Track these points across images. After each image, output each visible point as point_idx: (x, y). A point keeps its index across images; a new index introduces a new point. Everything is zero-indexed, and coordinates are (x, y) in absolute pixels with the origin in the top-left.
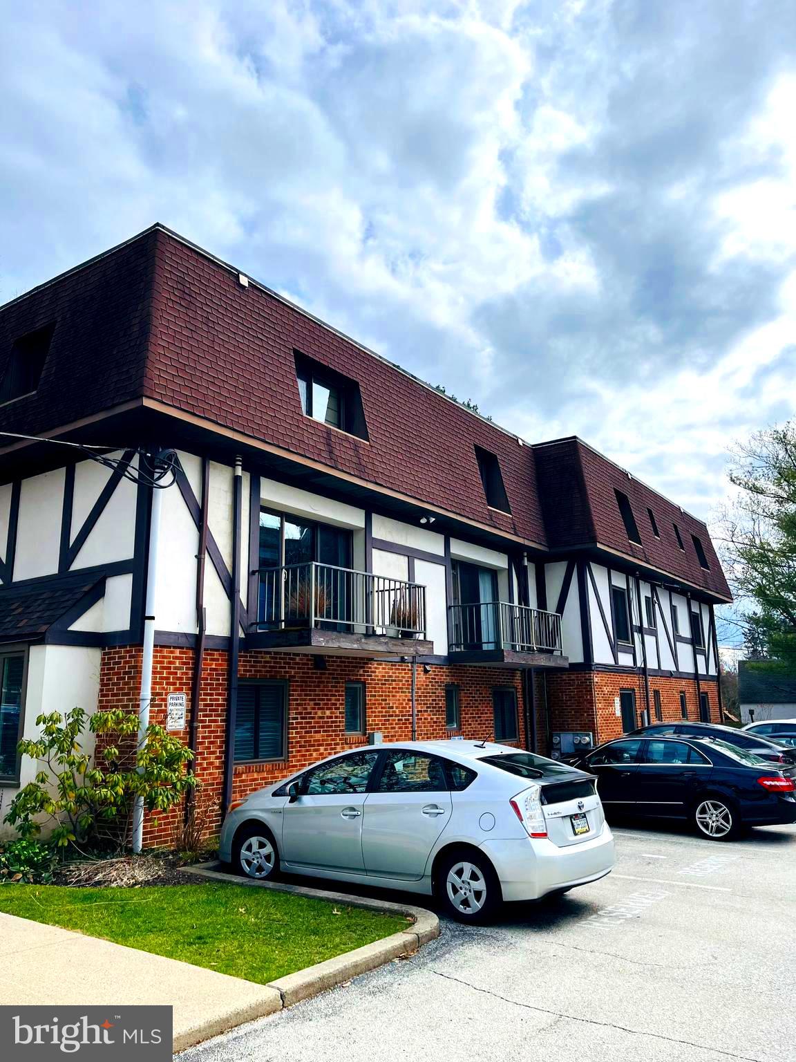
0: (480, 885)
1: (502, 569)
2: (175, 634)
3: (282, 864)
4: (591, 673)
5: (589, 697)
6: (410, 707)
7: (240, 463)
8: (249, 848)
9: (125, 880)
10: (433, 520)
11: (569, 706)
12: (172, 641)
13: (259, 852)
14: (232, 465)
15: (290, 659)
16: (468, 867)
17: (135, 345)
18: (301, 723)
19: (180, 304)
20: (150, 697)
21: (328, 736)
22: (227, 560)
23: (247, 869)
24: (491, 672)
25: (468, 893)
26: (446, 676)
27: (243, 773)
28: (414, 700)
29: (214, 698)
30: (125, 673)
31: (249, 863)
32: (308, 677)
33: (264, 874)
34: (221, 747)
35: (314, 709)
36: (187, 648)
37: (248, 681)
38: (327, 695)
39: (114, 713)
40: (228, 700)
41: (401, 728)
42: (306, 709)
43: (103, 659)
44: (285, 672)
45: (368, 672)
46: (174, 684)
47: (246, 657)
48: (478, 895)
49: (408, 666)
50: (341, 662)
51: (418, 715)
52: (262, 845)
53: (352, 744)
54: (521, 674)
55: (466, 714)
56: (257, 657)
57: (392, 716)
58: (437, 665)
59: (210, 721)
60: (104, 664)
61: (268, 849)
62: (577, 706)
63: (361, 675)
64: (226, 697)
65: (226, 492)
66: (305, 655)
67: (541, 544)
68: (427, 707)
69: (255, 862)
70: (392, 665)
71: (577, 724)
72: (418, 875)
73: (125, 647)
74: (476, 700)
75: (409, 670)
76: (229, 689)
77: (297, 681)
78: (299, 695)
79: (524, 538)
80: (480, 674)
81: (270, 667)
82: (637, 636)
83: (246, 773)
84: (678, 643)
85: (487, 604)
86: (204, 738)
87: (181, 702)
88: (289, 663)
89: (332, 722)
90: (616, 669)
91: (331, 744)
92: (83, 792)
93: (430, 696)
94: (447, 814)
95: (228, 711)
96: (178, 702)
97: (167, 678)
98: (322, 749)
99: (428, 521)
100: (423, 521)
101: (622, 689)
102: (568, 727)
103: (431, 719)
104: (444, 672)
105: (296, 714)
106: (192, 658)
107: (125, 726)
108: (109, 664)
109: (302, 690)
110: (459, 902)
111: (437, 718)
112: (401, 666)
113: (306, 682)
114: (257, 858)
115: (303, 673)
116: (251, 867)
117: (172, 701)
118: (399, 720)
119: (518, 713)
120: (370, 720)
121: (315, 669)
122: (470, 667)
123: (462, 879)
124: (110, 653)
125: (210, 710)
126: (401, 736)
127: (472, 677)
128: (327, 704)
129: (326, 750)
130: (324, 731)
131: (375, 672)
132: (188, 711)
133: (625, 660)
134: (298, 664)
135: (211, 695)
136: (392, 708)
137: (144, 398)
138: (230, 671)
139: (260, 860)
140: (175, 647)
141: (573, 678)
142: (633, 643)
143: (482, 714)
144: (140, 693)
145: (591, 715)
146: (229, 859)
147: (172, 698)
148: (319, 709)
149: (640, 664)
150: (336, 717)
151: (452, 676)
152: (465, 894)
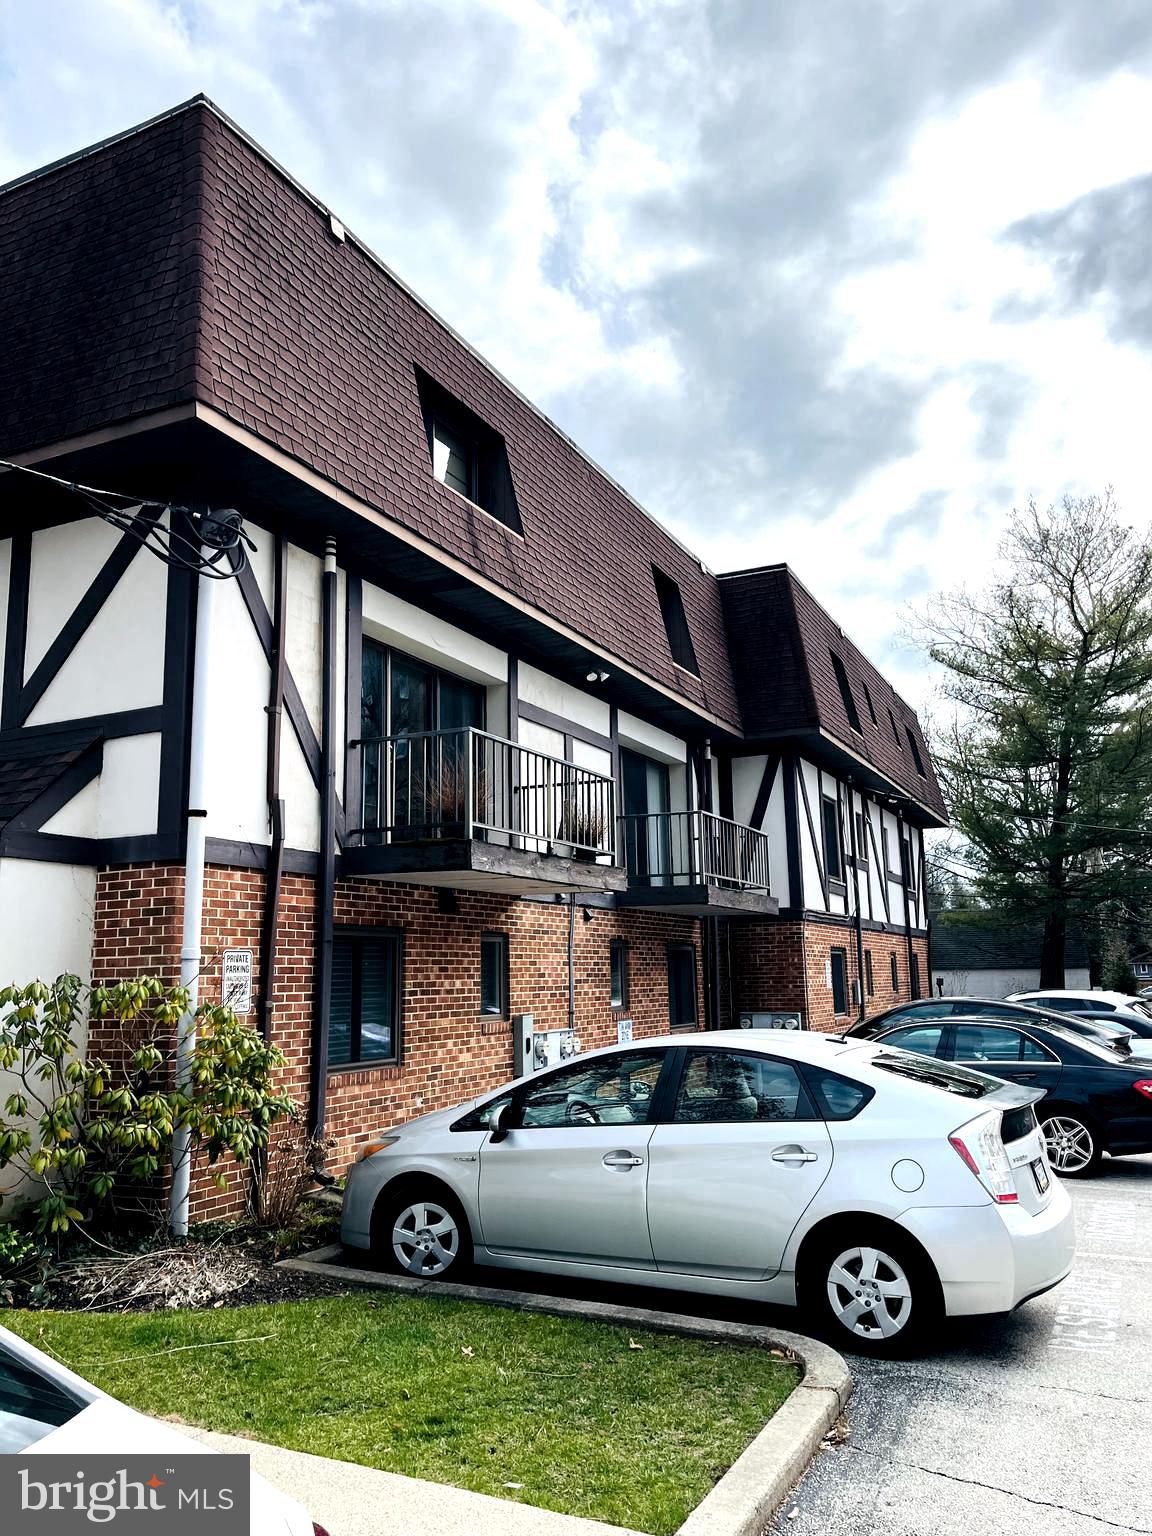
0: (900, 1288)
1: (679, 763)
2: (236, 844)
3: (478, 1251)
4: (800, 924)
5: (796, 960)
6: (566, 976)
7: (334, 551)
8: (410, 1223)
9: (192, 1292)
10: (605, 676)
11: (766, 974)
12: (230, 856)
13: (428, 1231)
14: (320, 553)
15: (406, 893)
16: (871, 1257)
17: (171, 307)
18: (421, 1001)
19: (245, 246)
20: (199, 955)
21: (458, 1022)
22: (314, 719)
23: (405, 1260)
24: (666, 920)
25: (874, 1303)
26: (612, 926)
27: (339, 1087)
28: (572, 964)
29: (295, 958)
30: (148, 912)
31: (409, 1250)
32: (431, 925)
33: (438, 1268)
34: (305, 1043)
35: (439, 977)
36: (254, 870)
37: (346, 930)
38: (456, 955)
39: (145, 983)
40: (317, 962)
41: (554, 1007)
42: (428, 977)
43: (100, 888)
44: (399, 916)
45: (512, 917)
46: (233, 933)
47: (342, 888)
48: (894, 1306)
49: (563, 910)
50: (476, 900)
51: (576, 987)
52: (433, 1218)
53: (492, 1034)
54: (701, 924)
55: (635, 985)
56: (358, 889)
57: (542, 989)
58: (601, 908)
59: (289, 998)
60: (102, 896)
61: (447, 1224)
62: (777, 973)
63: (503, 923)
64: (313, 957)
65: (311, 599)
66: (426, 888)
67: (735, 727)
68: (588, 975)
69: (422, 1247)
70: (543, 908)
71: (778, 1000)
72: (765, 1271)
73: (148, 864)
74: (648, 964)
75: (565, 916)
76: (318, 943)
77: (415, 932)
78: (418, 954)
79: (716, 716)
80: (653, 924)
81: (378, 906)
82: (849, 870)
83: (344, 1085)
84: (889, 882)
85: (680, 814)
86: (280, 1027)
87: (244, 964)
88: (404, 901)
89: (465, 999)
90: (826, 919)
91: (461, 1036)
92: (101, 1132)
93: (592, 958)
94: (824, 1161)
95: (317, 980)
96: (239, 964)
97: (223, 923)
98: (450, 1042)
99: (599, 678)
100: (592, 677)
101: (833, 948)
102: (763, 1005)
103: (593, 993)
104: (609, 920)
105: (415, 985)
106: (262, 889)
107: (168, 1009)
108: (114, 896)
109: (423, 947)
110: (855, 1319)
111: (601, 993)
112: (555, 909)
113: (428, 932)
114: (426, 1241)
115: (425, 917)
116: (415, 1256)
117: (230, 964)
118: (552, 995)
119: (696, 985)
120: (515, 995)
121: (440, 910)
122: (641, 912)
123: (861, 1277)
124: (115, 877)
125: (290, 980)
126: (554, 1020)
127: (643, 928)
128: (456, 970)
129: (455, 1044)
130: (454, 1014)
131: (520, 918)
132: (255, 981)
133: (837, 905)
134: (416, 902)
135: (290, 952)
136: (543, 975)
137: (197, 403)
138: (320, 912)
139: (431, 1245)
140: (235, 868)
141: (772, 931)
142: (845, 881)
143: (655, 985)
144: (180, 948)
145: (799, 987)
146: (366, 1242)
147: (230, 958)
148: (447, 977)
149: (852, 911)
150: (470, 991)
151: (620, 926)
152: (868, 1304)
